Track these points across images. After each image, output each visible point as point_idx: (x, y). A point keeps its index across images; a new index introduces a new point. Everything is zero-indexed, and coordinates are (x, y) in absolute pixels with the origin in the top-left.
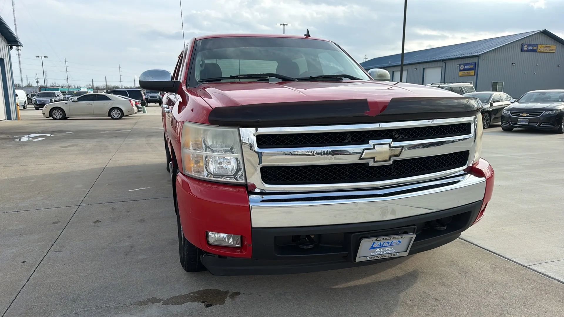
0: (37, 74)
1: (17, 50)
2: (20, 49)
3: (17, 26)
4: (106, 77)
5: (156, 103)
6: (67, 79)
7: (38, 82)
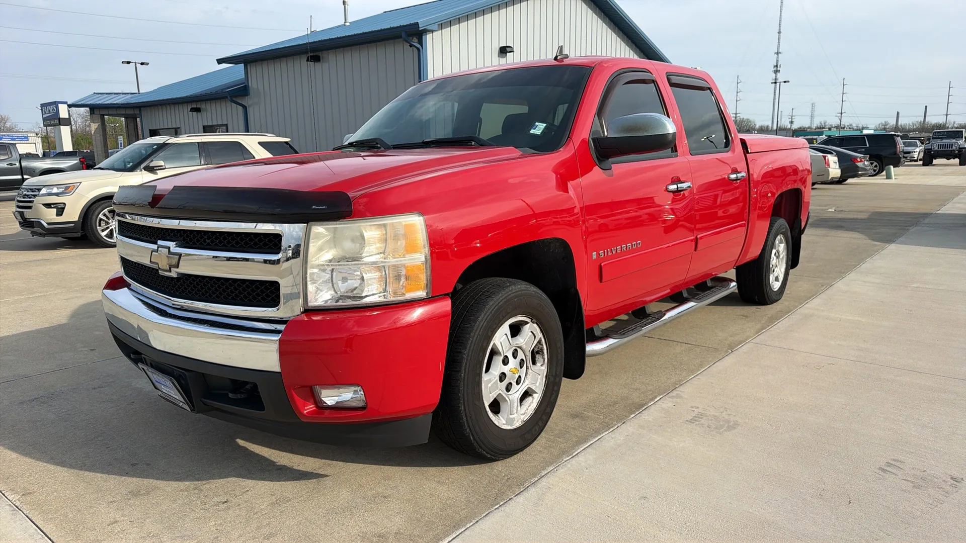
0: (793, 109)
1: (774, 73)
2: (779, 71)
3: (781, 34)
4: (926, 107)
5: (948, 159)
6: (840, 115)
7: (792, 122)
